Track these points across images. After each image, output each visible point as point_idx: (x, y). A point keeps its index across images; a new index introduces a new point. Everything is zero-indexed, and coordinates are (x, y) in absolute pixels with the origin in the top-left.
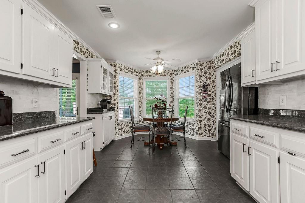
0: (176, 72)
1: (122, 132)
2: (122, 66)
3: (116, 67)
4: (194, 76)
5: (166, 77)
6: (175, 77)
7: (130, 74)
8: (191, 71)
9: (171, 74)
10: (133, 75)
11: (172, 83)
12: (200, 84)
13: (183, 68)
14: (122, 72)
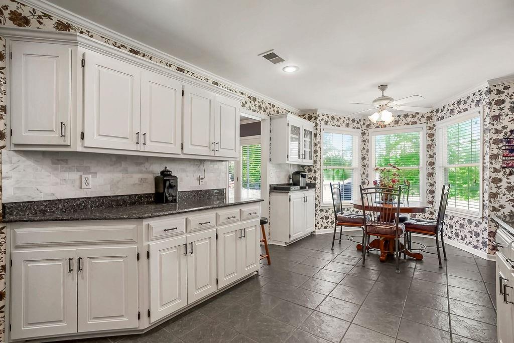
0: (440, 114)
1: (328, 222)
2: (328, 117)
3: (318, 120)
4: (479, 119)
5: (418, 125)
6: (437, 123)
7: (343, 127)
8: (474, 110)
9: (429, 118)
10: (350, 129)
11: (431, 136)
12: (495, 137)
13: (454, 104)
14: (329, 126)
